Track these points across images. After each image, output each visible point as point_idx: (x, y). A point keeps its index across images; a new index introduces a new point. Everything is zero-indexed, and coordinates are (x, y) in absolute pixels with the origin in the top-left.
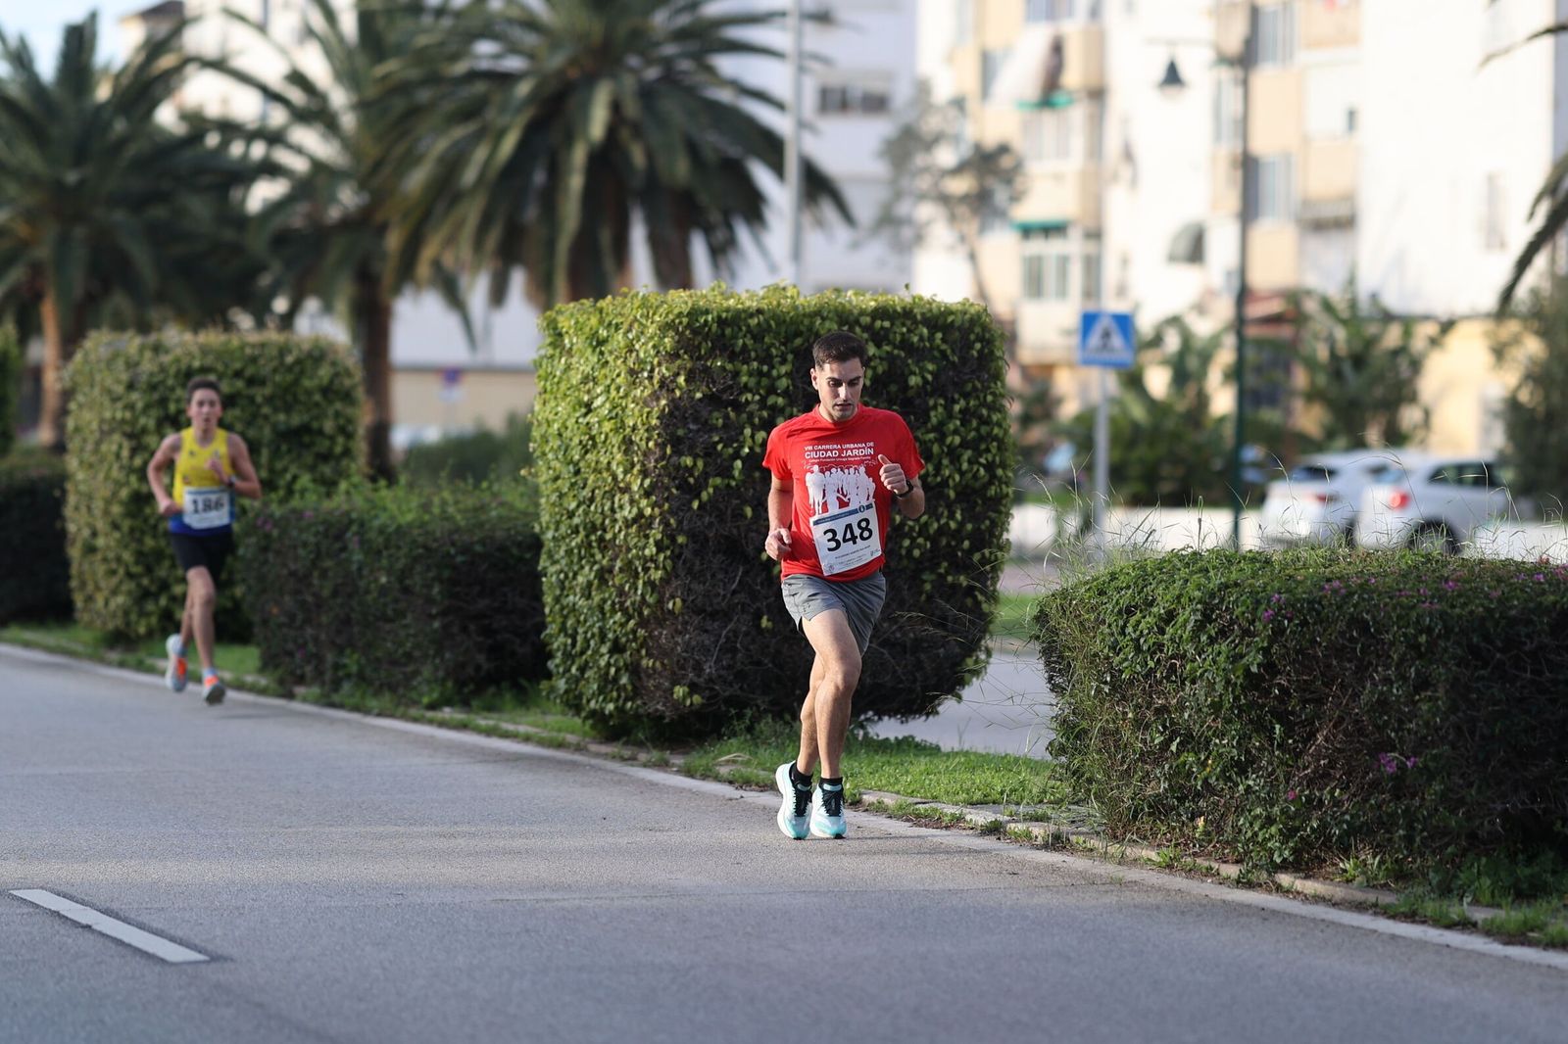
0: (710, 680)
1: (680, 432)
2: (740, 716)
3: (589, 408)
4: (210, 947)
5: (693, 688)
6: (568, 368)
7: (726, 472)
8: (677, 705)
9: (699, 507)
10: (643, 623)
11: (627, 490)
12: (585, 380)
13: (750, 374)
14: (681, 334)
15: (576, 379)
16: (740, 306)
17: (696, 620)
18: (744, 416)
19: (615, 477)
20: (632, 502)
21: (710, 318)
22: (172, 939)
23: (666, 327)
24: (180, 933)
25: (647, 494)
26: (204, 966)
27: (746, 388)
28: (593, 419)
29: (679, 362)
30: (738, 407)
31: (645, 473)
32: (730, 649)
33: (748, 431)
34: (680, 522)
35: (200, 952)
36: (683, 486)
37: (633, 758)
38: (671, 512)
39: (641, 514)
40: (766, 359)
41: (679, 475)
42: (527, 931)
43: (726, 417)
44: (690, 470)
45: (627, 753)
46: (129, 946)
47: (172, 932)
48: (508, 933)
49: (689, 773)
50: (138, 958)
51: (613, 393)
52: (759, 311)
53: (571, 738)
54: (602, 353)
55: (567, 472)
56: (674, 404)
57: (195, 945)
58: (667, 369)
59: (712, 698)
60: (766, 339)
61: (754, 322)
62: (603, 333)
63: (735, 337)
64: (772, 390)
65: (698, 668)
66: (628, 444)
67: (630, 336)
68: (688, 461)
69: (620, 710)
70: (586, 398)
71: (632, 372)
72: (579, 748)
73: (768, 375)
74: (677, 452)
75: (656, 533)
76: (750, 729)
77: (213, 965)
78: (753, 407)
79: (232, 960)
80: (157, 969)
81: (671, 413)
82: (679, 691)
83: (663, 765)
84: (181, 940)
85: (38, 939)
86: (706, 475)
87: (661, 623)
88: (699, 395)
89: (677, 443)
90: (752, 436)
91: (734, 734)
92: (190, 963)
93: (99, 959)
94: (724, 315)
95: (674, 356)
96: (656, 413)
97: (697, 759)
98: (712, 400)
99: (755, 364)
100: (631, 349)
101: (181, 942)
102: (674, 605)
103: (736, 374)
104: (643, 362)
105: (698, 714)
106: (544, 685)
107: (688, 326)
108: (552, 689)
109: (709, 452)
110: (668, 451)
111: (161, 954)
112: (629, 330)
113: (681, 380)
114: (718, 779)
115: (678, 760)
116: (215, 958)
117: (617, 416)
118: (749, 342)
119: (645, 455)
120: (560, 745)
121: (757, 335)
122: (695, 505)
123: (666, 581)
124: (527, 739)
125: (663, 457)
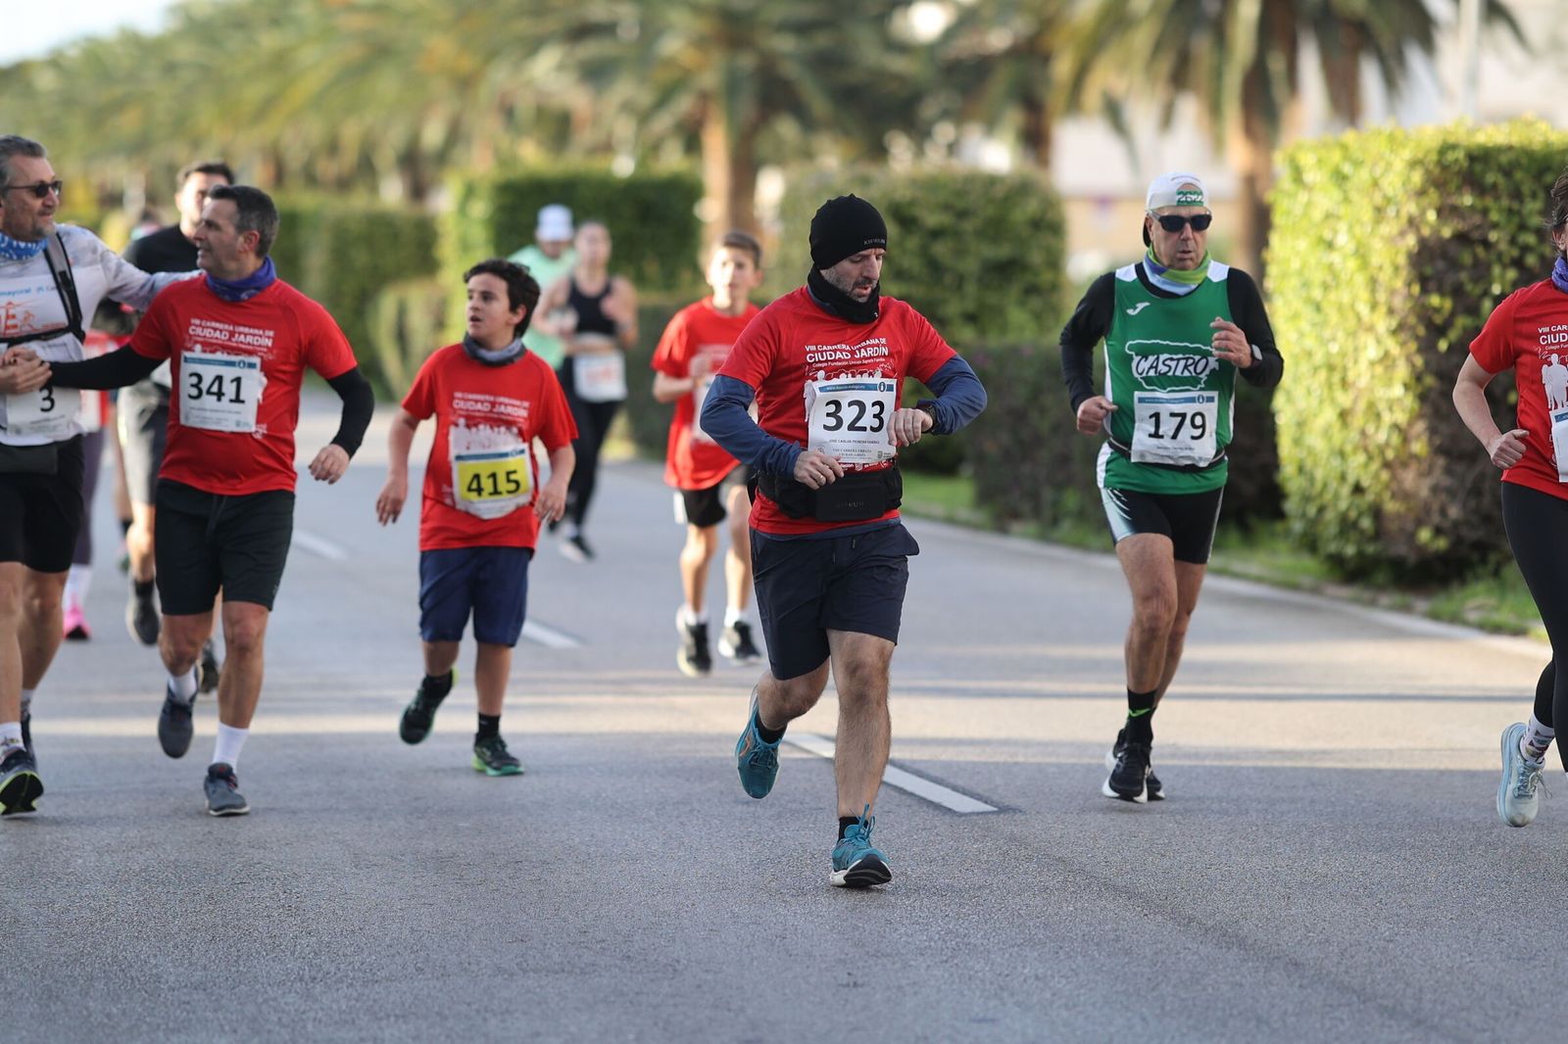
0: (1456, 524)
1: (1428, 270)
2: (1484, 561)
3: (1330, 246)
4: (995, 798)
5: (1438, 531)
6: (1309, 204)
7: (1473, 310)
8: (1421, 549)
9: (1450, 347)
10: (1387, 465)
11: (1371, 329)
12: (1328, 216)
13: (1500, 210)
14: (1428, 172)
15: (1317, 215)
16: (1490, 145)
17: (1441, 462)
18: (1493, 257)
19: (1359, 318)
20: (1379, 341)
21: (1460, 155)
22: (955, 789)
23: (1414, 164)
24: (960, 783)
25: (1394, 332)
26: (993, 817)
27: (1495, 226)
28: (1335, 258)
29: (1425, 201)
30: (1486, 244)
31: (1391, 311)
32: (1476, 491)
33: (1496, 270)
34: (1427, 364)
35: (986, 802)
36: (1430, 325)
37: (1372, 603)
38: (1420, 350)
39: (1386, 354)
40: (1517, 195)
41: (1425, 315)
42: (1313, 785)
43: (1475, 257)
44: (1437, 310)
45: (1367, 595)
46: (911, 794)
47: (952, 780)
48: (1294, 787)
49: (1435, 616)
50: (925, 808)
51: (1358, 230)
52: (1510, 148)
53: (1306, 581)
54: (1345, 192)
55: (1308, 313)
56: (1423, 243)
57: (978, 795)
58: (1418, 205)
59: (1457, 542)
60: (1519, 175)
61: (1504, 159)
62: (1347, 169)
63: (1484, 172)
64: (1523, 227)
65: (1443, 512)
66: (1373, 283)
67: (1378, 171)
68: (1435, 300)
69: (1360, 554)
70: (1327, 235)
71: (1379, 211)
72: (1315, 590)
73: (1519, 213)
74: (1425, 291)
75: (1402, 372)
76: (1496, 573)
77: (1002, 816)
78: (1503, 246)
79: (1021, 811)
80: (947, 818)
81: (1419, 253)
82: (1424, 535)
83: (1406, 609)
84: (963, 788)
85: (818, 786)
86: (1453, 314)
87: (1405, 465)
88: (1447, 232)
89: (1425, 282)
90: (1502, 277)
91: (1477, 578)
92: (978, 814)
93: (886, 809)
94: (1476, 153)
95: (1421, 193)
96: (1404, 250)
97: (1442, 603)
98: (1461, 238)
99: (1505, 202)
100: (1375, 184)
101: (965, 792)
102: (1419, 447)
103: (1485, 212)
104: (1388, 200)
105: (1443, 558)
106: (1279, 527)
107: (1439, 163)
108: (1287, 533)
109: (1457, 292)
110: (1416, 289)
111: (946, 804)
112: (1375, 164)
113: (1431, 216)
114: (1466, 623)
115: (1422, 604)
116: (1003, 809)
117: (1362, 254)
118: (1501, 180)
119: (1393, 292)
120: (1295, 587)
121: (1507, 172)
122: (1443, 345)
123: (1411, 423)
124: (1259, 580)
125: (1410, 296)
